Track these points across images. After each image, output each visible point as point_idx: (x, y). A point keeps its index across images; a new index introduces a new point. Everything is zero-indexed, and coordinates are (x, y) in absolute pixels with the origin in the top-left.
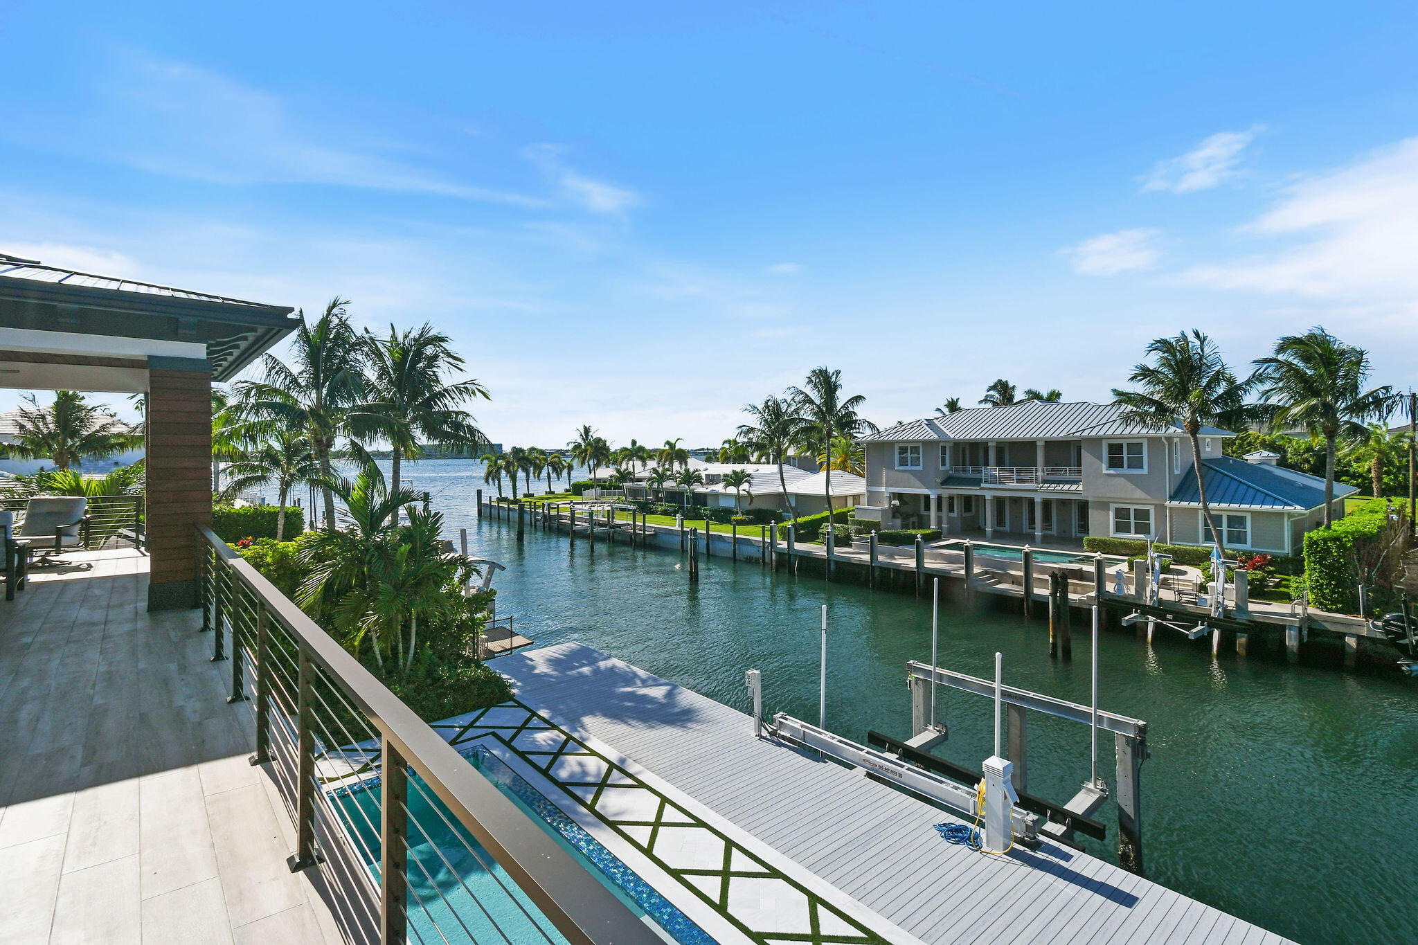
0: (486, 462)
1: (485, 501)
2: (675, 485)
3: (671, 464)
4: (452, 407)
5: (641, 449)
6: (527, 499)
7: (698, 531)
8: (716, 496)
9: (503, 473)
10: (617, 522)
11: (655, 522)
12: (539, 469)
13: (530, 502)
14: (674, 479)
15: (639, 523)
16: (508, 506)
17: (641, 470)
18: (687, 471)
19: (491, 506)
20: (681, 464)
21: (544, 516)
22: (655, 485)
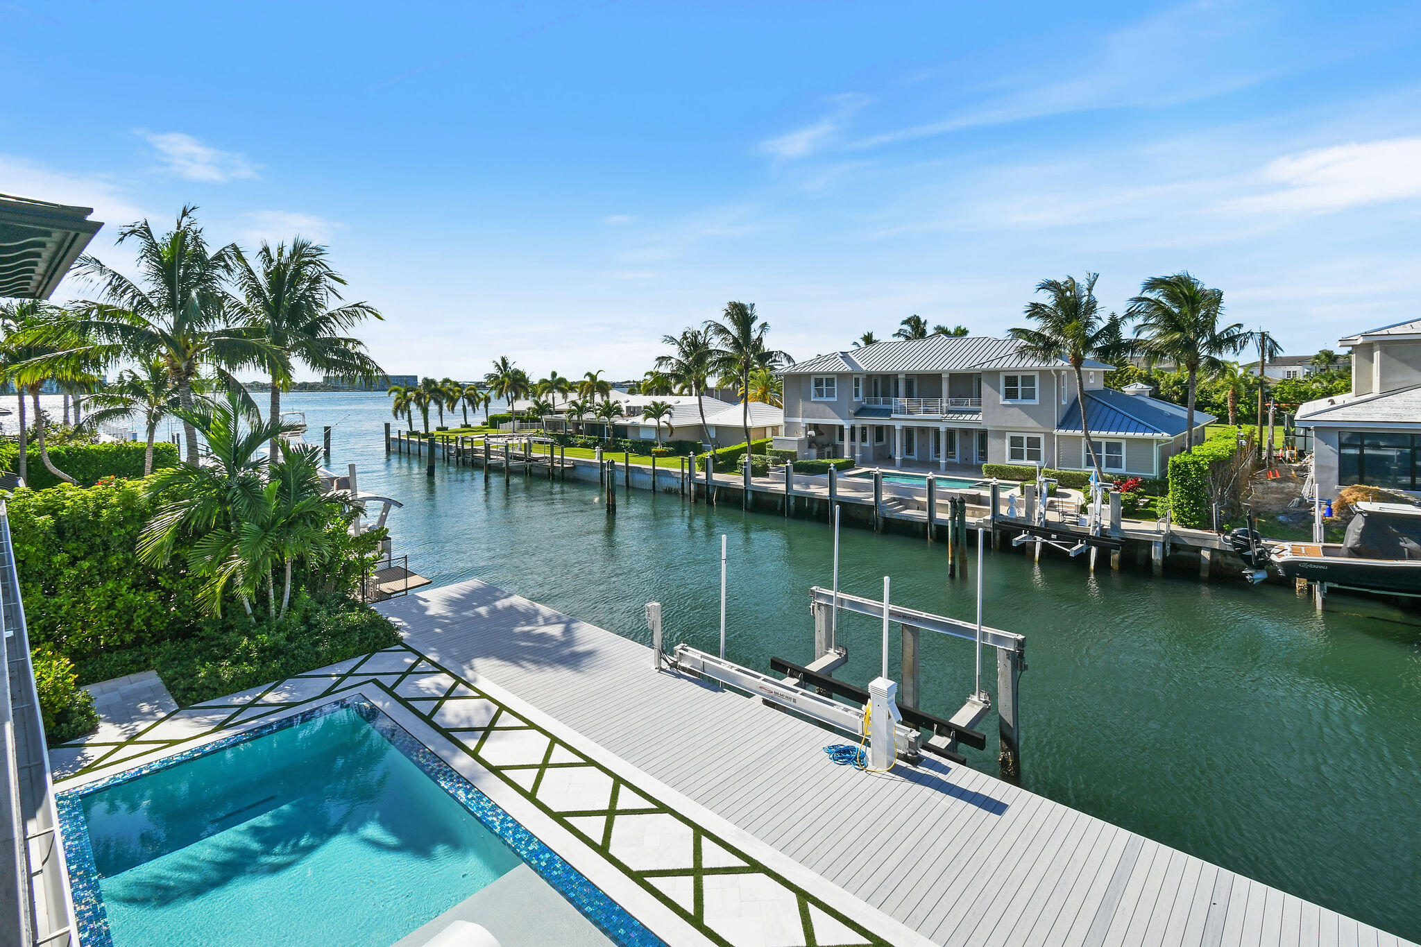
0: (394, 395)
1: (394, 435)
2: (594, 417)
3: (592, 396)
4: (340, 333)
5: (562, 380)
6: (440, 433)
7: (616, 463)
8: (636, 428)
9: (413, 406)
10: (535, 455)
11: (573, 455)
12: (453, 402)
13: (443, 436)
14: (594, 411)
15: (557, 456)
16: (419, 440)
17: (559, 401)
18: (607, 403)
19: (400, 441)
20: (602, 396)
21: (458, 450)
22: (575, 418)
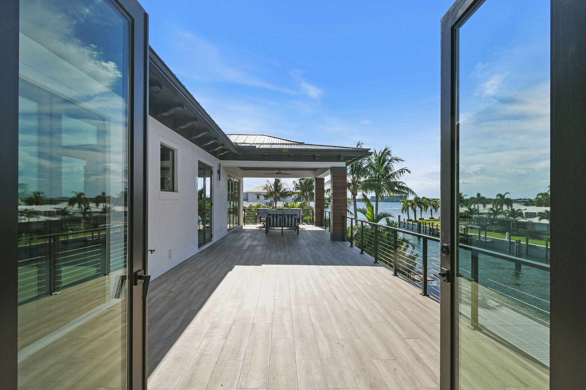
0: (402, 203)
1: (402, 220)
2: (504, 217)
3: (502, 206)
5: (483, 198)
6: (421, 221)
7: (521, 243)
8: (534, 224)
9: (410, 208)
10: (469, 234)
11: (491, 236)
12: (426, 207)
13: (423, 222)
14: (504, 214)
15: (483, 235)
16: (413, 223)
17: (481, 208)
18: (513, 210)
19: (404, 223)
20: (508, 206)
21: (430, 228)
22: (492, 217)
